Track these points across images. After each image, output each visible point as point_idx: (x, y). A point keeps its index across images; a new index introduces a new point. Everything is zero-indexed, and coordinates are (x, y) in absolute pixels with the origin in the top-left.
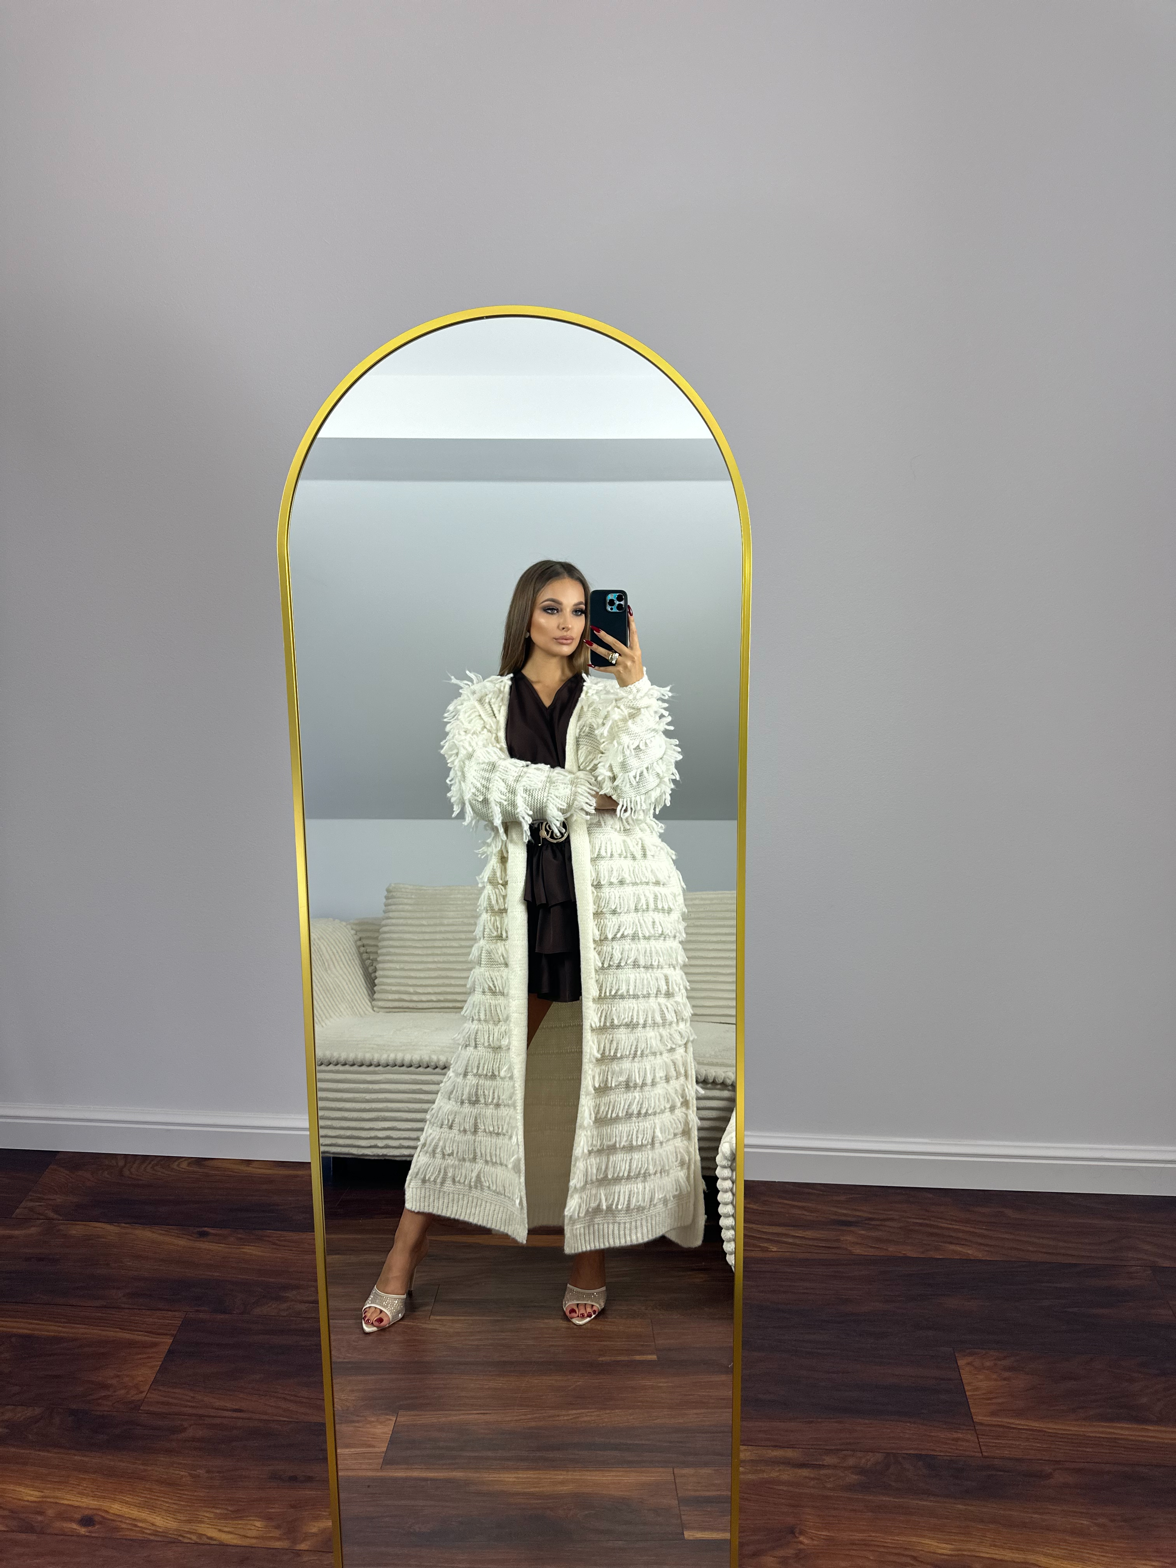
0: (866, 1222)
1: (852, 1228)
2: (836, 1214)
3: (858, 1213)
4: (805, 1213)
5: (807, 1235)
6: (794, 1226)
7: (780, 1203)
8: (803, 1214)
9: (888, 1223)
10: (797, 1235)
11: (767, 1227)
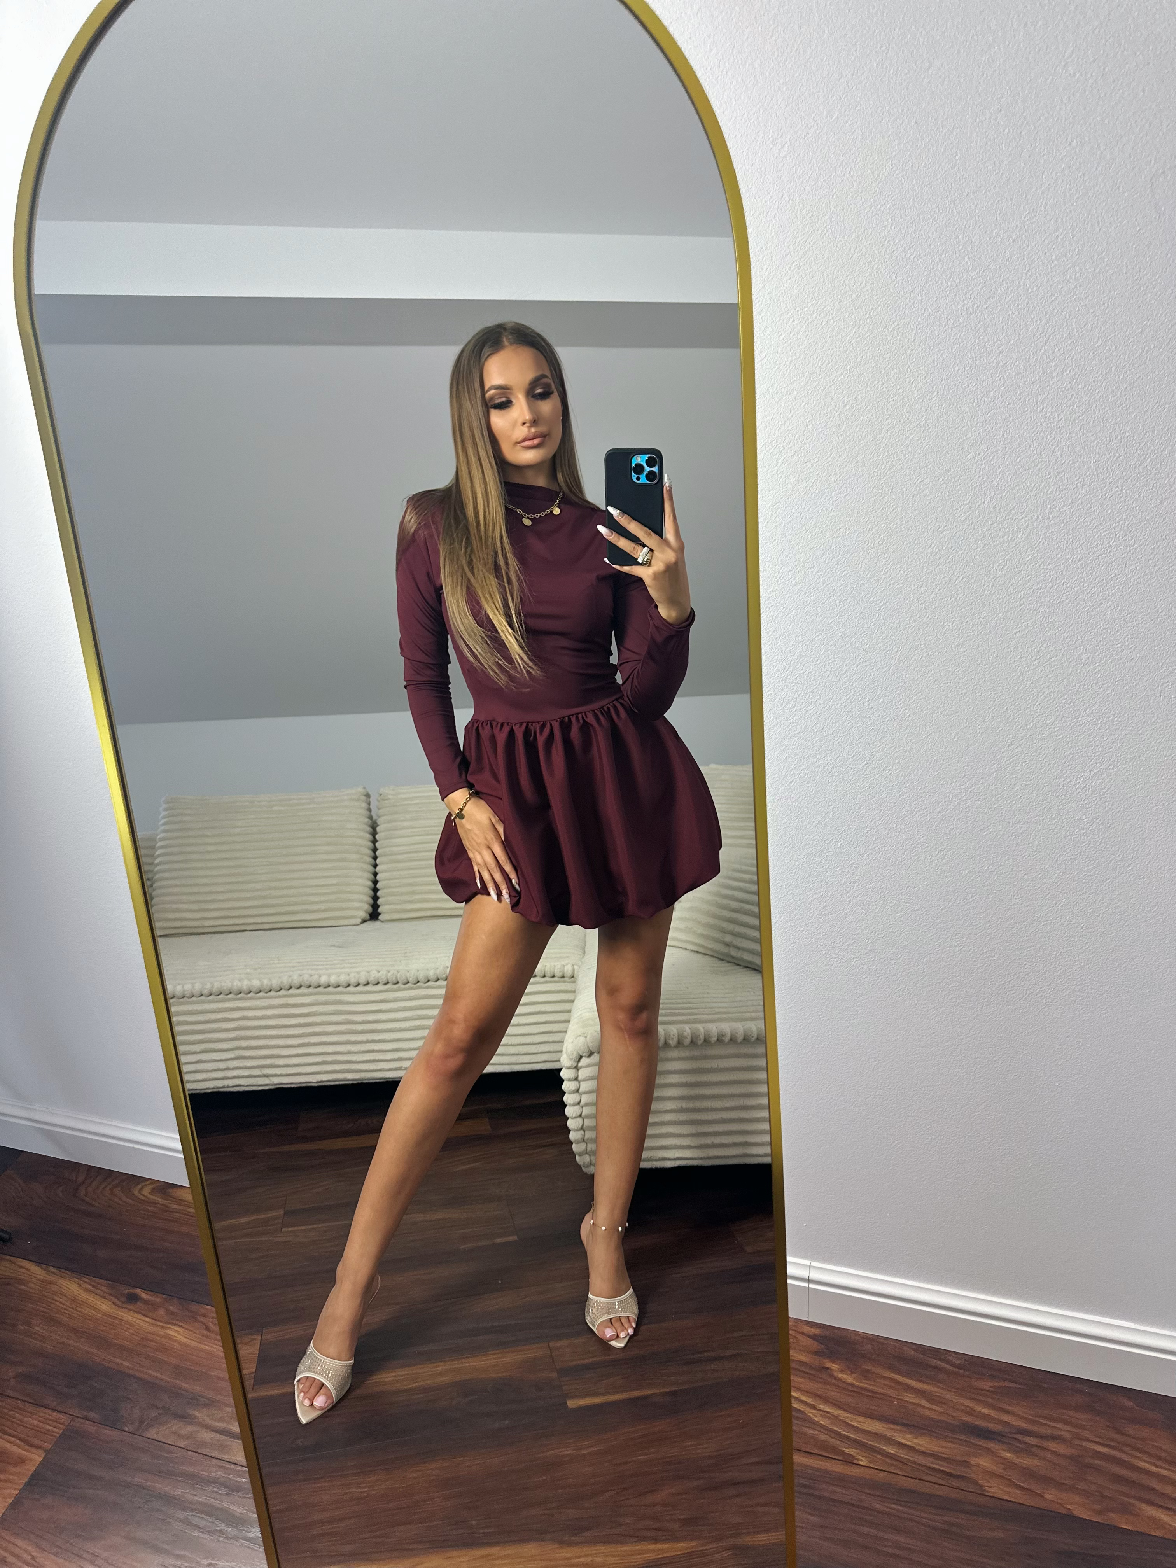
0: (1017, 1436)
1: (991, 1445)
2: (971, 1412)
3: (1006, 1418)
4: (924, 1402)
5: (920, 1445)
6: (904, 1425)
7: (890, 1379)
8: (921, 1406)
9: (1053, 1445)
10: (903, 1441)
11: (861, 1419)
